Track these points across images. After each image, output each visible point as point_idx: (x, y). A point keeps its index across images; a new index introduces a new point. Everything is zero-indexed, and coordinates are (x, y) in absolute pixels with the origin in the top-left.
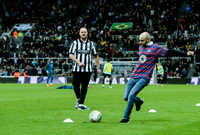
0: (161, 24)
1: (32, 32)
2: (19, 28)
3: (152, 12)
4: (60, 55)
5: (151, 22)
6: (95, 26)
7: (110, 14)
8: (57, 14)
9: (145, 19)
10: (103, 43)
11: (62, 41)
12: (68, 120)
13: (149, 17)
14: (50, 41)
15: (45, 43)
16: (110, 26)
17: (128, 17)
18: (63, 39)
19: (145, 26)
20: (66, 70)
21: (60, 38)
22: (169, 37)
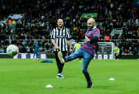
0: (119, 14)
1: (22, 20)
2: (12, 18)
3: (112, 6)
4: (43, 37)
5: (111, 13)
6: (69, 16)
7: (80, 7)
8: (41, 7)
9: (106, 10)
10: (75, 29)
11: (45, 27)
12: (49, 86)
13: (109, 9)
14: (36, 27)
15: (32, 28)
16: (80, 16)
17: (94, 9)
18: (45, 25)
19: (106, 16)
20: (47, 49)
21: (43, 25)
22: (124, 24)
